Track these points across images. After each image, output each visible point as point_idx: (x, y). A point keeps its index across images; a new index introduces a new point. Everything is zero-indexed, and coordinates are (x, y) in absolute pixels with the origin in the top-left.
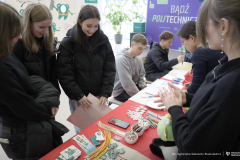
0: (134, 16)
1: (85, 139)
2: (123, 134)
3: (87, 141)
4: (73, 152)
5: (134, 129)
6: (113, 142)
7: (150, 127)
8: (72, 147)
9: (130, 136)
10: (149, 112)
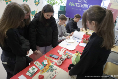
0: (60, 2)
1: (39, 63)
2: (56, 61)
3: (40, 64)
4: (34, 69)
5: (61, 59)
6: (51, 64)
7: (67, 58)
8: (34, 67)
9: (59, 62)
10: (67, 51)
